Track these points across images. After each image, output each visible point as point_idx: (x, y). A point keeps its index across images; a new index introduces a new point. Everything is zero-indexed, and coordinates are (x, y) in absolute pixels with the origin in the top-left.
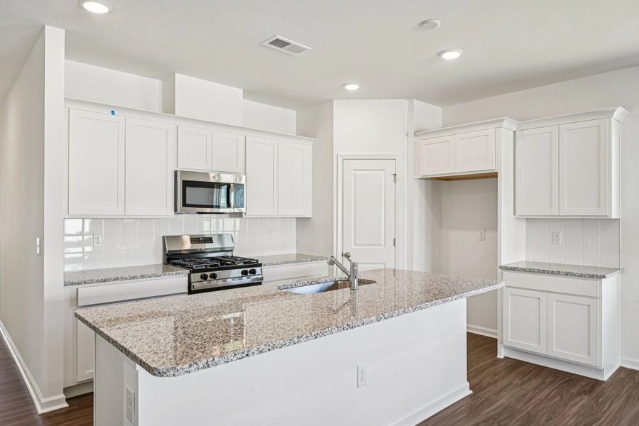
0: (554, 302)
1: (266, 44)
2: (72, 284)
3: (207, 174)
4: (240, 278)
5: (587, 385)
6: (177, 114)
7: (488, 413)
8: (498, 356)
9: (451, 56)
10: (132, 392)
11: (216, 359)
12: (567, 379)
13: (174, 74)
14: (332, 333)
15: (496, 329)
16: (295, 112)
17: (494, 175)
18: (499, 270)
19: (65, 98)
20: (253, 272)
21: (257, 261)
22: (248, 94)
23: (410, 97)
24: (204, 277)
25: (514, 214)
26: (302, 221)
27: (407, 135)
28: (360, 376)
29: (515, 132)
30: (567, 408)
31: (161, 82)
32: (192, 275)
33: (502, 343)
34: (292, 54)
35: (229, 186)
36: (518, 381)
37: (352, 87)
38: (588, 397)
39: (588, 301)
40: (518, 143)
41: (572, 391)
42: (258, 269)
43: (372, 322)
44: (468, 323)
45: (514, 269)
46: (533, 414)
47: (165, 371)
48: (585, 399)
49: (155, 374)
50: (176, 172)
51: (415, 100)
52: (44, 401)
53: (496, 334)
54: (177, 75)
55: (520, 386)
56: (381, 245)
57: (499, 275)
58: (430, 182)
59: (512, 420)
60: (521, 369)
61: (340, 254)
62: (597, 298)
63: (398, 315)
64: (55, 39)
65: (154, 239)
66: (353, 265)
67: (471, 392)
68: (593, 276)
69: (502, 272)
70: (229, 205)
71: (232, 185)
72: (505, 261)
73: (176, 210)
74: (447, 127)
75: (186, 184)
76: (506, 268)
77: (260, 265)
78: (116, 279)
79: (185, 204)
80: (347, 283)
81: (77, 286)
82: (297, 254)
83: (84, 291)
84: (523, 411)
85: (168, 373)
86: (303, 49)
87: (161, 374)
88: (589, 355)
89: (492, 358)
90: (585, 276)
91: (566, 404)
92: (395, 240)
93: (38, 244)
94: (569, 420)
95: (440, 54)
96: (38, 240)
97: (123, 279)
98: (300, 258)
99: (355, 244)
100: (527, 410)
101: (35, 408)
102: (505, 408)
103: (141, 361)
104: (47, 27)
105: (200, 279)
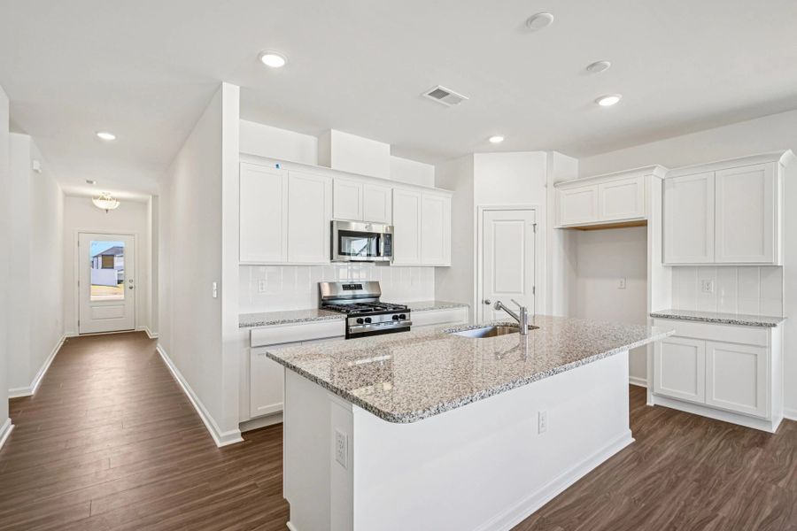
0: (714, 352)
1: (426, 95)
2: (246, 326)
3: (347, 223)
4: (391, 323)
5: (755, 436)
6: (333, 167)
7: (659, 463)
8: (648, 404)
9: (609, 102)
10: (345, 434)
11: (446, 405)
12: (731, 430)
13: (330, 130)
14: (540, 378)
15: (646, 378)
16: (433, 167)
17: (644, 224)
18: (649, 318)
19: (240, 154)
20: (403, 317)
21: (406, 307)
22: (396, 149)
23: (549, 149)
24: (360, 322)
25: (662, 262)
26: (440, 270)
27: (546, 186)
28: (541, 422)
29: (663, 180)
30: (745, 461)
31: (316, 139)
32: (349, 319)
33: (652, 390)
34: (447, 104)
35: (378, 236)
36: (677, 430)
37: (497, 140)
38: (762, 450)
39: (755, 350)
40: (667, 192)
41: (742, 442)
42: (406, 314)
43: (572, 367)
44: (630, 374)
45: (667, 317)
46: (710, 465)
47: (400, 416)
48: (760, 453)
49: (388, 420)
50: (332, 223)
51: (555, 152)
52: (222, 435)
53: (646, 383)
54: (333, 132)
55: (683, 435)
56: (520, 293)
57: (649, 323)
58: (567, 232)
59: (689, 471)
60: (677, 417)
61: (480, 301)
62: (765, 347)
63: (593, 361)
64: (231, 95)
65: (310, 285)
66: (523, 310)
67: (634, 440)
68: (761, 325)
69: (653, 321)
70: (378, 254)
71: (382, 236)
72: (655, 308)
73: (332, 258)
74: (584, 178)
75: (342, 233)
76: (658, 316)
77: (409, 311)
78: (283, 322)
79: (340, 253)
80: (513, 329)
81: (250, 328)
82: (436, 302)
83: (256, 332)
84: (697, 463)
85: (403, 419)
86: (460, 100)
87: (395, 420)
88: (756, 406)
89: (642, 405)
90: (751, 325)
91: (742, 457)
92: (534, 288)
93: (215, 288)
94: (753, 474)
95: (597, 101)
96: (215, 284)
97: (289, 321)
98: (440, 305)
99: (495, 291)
100: (702, 461)
101: (214, 442)
102: (677, 458)
103: (366, 404)
104: (225, 84)
105: (356, 323)
